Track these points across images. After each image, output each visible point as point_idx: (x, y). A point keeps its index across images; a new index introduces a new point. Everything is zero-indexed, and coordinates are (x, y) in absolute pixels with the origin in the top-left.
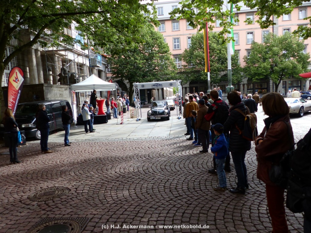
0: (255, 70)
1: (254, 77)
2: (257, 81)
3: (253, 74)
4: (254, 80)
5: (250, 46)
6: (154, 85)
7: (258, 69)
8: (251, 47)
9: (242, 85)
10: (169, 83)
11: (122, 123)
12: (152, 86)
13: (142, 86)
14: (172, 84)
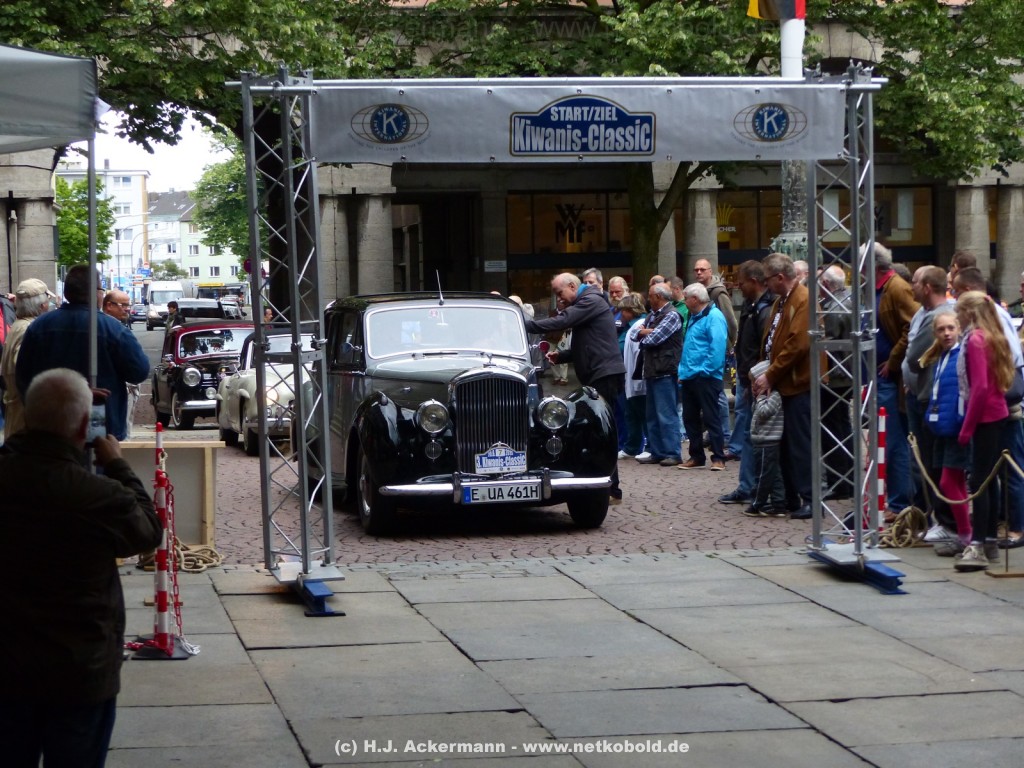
6: (542, 120)
10: (746, 103)
11: (160, 636)
12: (519, 126)
13: (377, 119)
14: (782, 119)
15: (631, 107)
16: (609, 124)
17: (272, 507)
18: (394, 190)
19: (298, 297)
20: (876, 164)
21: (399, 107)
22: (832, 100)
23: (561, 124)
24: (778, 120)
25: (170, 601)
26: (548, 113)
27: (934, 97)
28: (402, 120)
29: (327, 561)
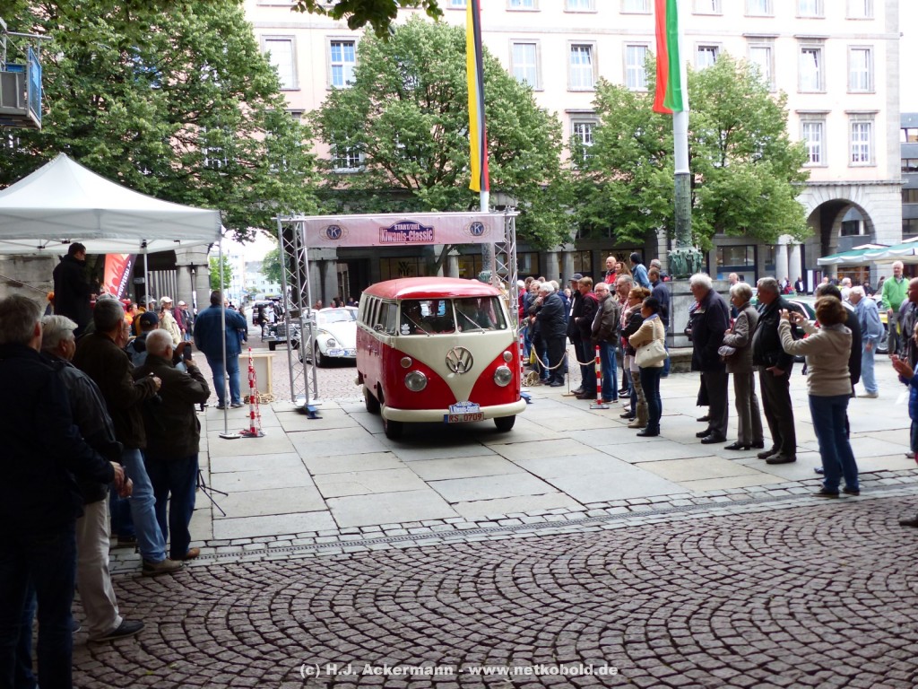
0: (623, 197)
1: (623, 225)
2: (633, 240)
3: (618, 210)
4: (624, 237)
5: (593, 97)
6: (391, 230)
7: (637, 190)
8: (594, 102)
9: (555, 258)
10: (468, 222)
11: (253, 429)
12: (383, 232)
13: (329, 230)
14: (481, 227)
15: (425, 224)
16: (416, 231)
17: (294, 378)
18: (337, 258)
19: (301, 299)
20: (517, 244)
21: (337, 226)
22: (500, 220)
23: (398, 231)
24: (480, 228)
25: (255, 415)
26: (394, 227)
27: (536, 219)
28: (339, 231)
29: (316, 397)
